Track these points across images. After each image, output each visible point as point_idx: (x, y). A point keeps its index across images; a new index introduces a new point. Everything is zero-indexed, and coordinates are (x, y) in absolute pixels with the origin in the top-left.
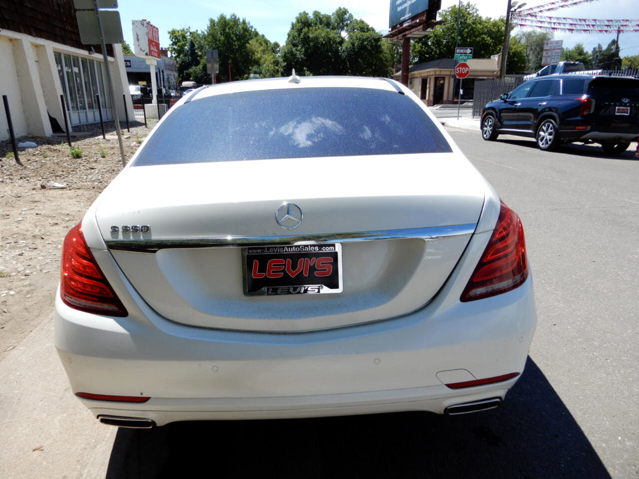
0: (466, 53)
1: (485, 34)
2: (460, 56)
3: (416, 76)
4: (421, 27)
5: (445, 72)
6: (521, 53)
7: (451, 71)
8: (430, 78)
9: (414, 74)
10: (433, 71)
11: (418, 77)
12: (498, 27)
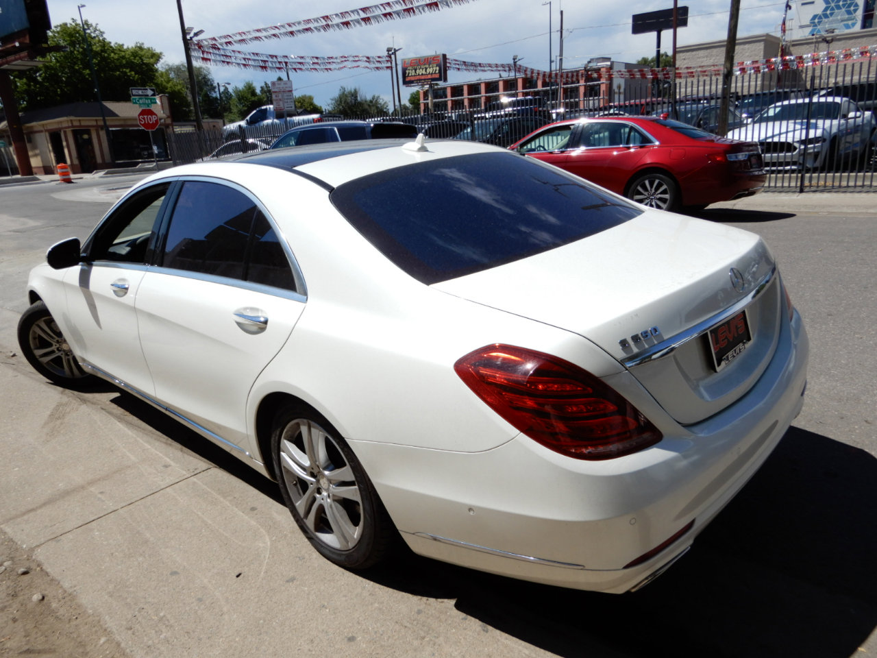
0: (148, 95)
1: (125, 66)
2: (140, 99)
3: (36, 129)
4: (24, 54)
5: (87, 121)
6: (181, 93)
7: (96, 120)
8: (65, 132)
9: (32, 127)
10: (67, 121)
11: (42, 131)
12: (140, 58)
